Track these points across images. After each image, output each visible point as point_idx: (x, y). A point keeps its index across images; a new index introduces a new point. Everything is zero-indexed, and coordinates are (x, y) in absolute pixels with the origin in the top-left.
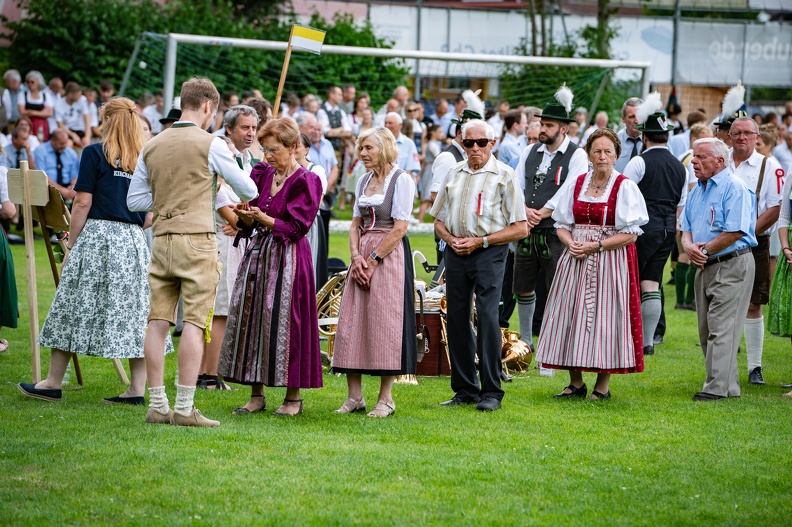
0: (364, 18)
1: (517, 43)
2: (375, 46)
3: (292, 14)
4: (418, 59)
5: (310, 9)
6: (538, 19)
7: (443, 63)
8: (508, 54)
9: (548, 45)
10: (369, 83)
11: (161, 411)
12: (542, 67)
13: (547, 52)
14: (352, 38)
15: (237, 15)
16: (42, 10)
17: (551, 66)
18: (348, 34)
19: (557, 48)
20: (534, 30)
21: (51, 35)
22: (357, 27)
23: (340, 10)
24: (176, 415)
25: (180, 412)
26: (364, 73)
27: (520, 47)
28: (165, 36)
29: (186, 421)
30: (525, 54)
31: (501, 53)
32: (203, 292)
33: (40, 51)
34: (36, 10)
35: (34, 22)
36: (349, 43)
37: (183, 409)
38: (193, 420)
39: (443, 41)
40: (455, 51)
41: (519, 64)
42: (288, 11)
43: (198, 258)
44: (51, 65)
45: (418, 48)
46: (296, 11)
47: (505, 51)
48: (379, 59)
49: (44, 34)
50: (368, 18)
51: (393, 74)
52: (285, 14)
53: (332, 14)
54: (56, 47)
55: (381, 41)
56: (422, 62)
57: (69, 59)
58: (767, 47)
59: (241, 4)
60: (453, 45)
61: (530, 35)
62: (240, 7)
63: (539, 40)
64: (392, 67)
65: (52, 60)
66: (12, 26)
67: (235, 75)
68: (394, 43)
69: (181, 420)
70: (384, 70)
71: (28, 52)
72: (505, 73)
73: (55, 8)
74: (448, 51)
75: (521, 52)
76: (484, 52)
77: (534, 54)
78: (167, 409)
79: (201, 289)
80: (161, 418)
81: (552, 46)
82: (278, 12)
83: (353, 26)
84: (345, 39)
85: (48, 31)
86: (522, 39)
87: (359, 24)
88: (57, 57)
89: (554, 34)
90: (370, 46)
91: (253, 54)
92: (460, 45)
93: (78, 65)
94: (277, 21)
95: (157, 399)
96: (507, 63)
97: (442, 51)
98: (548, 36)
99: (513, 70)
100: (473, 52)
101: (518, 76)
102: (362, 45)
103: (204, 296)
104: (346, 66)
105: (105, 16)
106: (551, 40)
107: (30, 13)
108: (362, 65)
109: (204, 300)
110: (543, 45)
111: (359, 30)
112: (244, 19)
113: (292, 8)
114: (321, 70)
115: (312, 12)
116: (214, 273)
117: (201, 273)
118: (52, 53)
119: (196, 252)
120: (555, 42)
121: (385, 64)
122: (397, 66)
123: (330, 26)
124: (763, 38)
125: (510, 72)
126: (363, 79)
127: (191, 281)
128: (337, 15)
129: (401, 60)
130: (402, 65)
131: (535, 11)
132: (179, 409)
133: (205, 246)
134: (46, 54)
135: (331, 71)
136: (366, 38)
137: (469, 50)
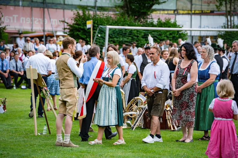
0: (174, 19)
1: (222, 25)
2: (177, 27)
3: (152, 19)
4: (191, 31)
5: (157, 17)
6: (229, 17)
7: (199, 32)
8: (220, 28)
9: (232, 25)
10: (175, 38)
11: (60, 142)
12: (231, 32)
13: (232, 27)
14: (170, 25)
15: (135, 20)
16: (78, 21)
17: (234, 32)
18: (169, 24)
19: (235, 26)
20: (228, 21)
21: (80, 28)
22: (171, 22)
23: (166, 17)
24: (64, 143)
25: (65, 143)
26: (174, 35)
27: (223, 26)
28: (105, 27)
29: (67, 145)
30: (225, 28)
31: (218, 28)
32: (71, 105)
33: (77, 32)
34: (76, 21)
35: (76, 24)
36: (169, 27)
37: (66, 142)
38: (69, 145)
39: (199, 25)
40: (203, 28)
41: (223, 31)
42: (151, 18)
43: (69, 94)
44: (80, 36)
45: (191, 27)
46: (153, 17)
47: (219, 27)
48: (178, 31)
49: (79, 27)
50: (175, 19)
51: (182, 36)
52: (149, 19)
53: (164, 18)
54: (81, 31)
55: (179, 26)
56: (192, 32)
57: (85, 35)
59: (136, 16)
60: (202, 26)
61: (227, 22)
62: (136, 17)
63: (229, 24)
64: (182, 33)
65: (80, 35)
66: (70, 25)
67: (134, 37)
68: (182, 26)
69: (65, 145)
70: (180, 34)
71: (73, 33)
72: (219, 34)
73: (82, 20)
74: (201, 28)
75: (224, 28)
76: (212, 28)
77: (228, 28)
78: (62, 141)
79: (70, 104)
80: (59, 144)
81: (234, 25)
82: (147, 18)
83: (170, 22)
84: (168, 26)
85: (80, 27)
86: (224, 23)
87: (172, 21)
88: (82, 34)
89: (235, 22)
90: (175, 27)
91: (139, 31)
92: (204, 26)
93: (88, 36)
94: (147, 21)
95: (59, 138)
96: (219, 31)
97: (199, 28)
98: (232, 22)
99: (221, 33)
100: (209, 28)
101: (223, 35)
102: (173, 27)
103: (71, 106)
104: (168, 33)
105: (96, 22)
106: (234, 23)
107: (75, 22)
108: (173, 33)
109: (72, 108)
110: (231, 25)
111: (172, 23)
112: (137, 21)
113: (152, 17)
114: (160, 35)
115: (158, 18)
116: (75, 99)
117: (70, 99)
118: (81, 33)
119: (68, 93)
120: (235, 24)
121: (180, 32)
122: (184, 33)
123: (163, 22)
125: (220, 34)
126: (174, 37)
127: (68, 102)
128: (165, 18)
129: (185, 31)
130: (186, 33)
131: (228, 15)
132: (65, 141)
133: (72, 91)
134: (79, 33)
135: (163, 35)
136: (175, 25)
137: (207, 27)
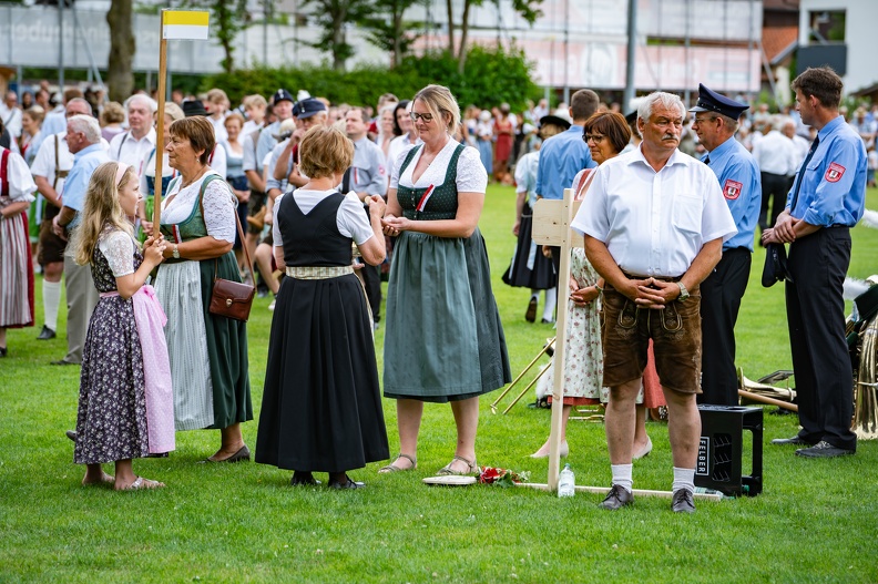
58: (32, 29)
124: (28, 20)
